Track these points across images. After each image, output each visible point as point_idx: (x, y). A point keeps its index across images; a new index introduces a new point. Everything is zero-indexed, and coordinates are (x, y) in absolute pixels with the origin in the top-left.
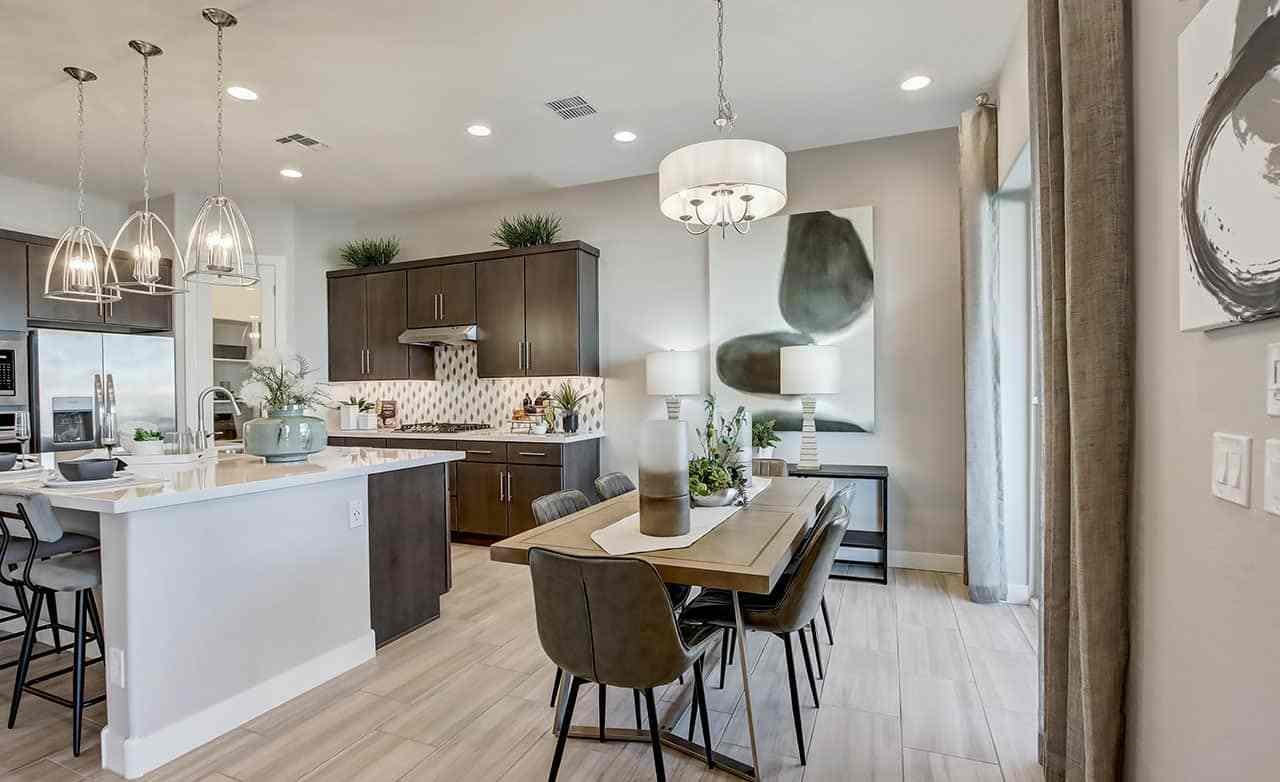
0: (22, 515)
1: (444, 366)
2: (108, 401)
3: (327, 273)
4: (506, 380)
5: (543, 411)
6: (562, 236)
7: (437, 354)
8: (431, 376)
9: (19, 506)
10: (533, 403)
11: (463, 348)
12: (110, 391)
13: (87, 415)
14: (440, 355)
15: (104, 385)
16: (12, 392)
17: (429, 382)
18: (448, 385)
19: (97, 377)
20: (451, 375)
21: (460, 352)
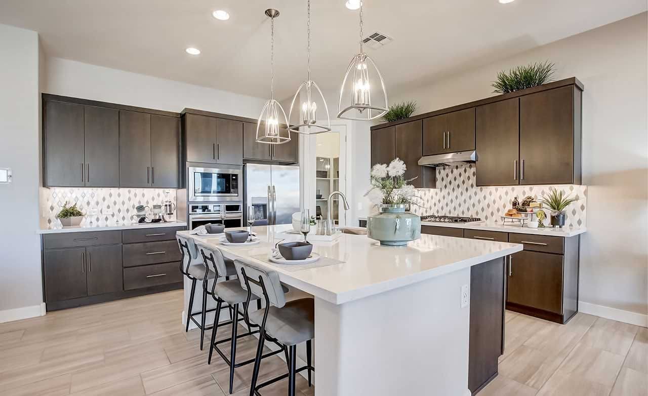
0: (261, 283)
1: (443, 179)
2: (273, 198)
3: (371, 127)
4: (492, 188)
5: (532, 211)
6: (554, 77)
7: (437, 172)
8: (434, 186)
9: (260, 277)
10: (520, 204)
11: (457, 167)
12: (274, 194)
13: (264, 206)
14: (440, 173)
15: (271, 190)
16: (237, 194)
17: (432, 190)
18: (445, 192)
19: (269, 187)
20: (448, 185)
21: (455, 170)
